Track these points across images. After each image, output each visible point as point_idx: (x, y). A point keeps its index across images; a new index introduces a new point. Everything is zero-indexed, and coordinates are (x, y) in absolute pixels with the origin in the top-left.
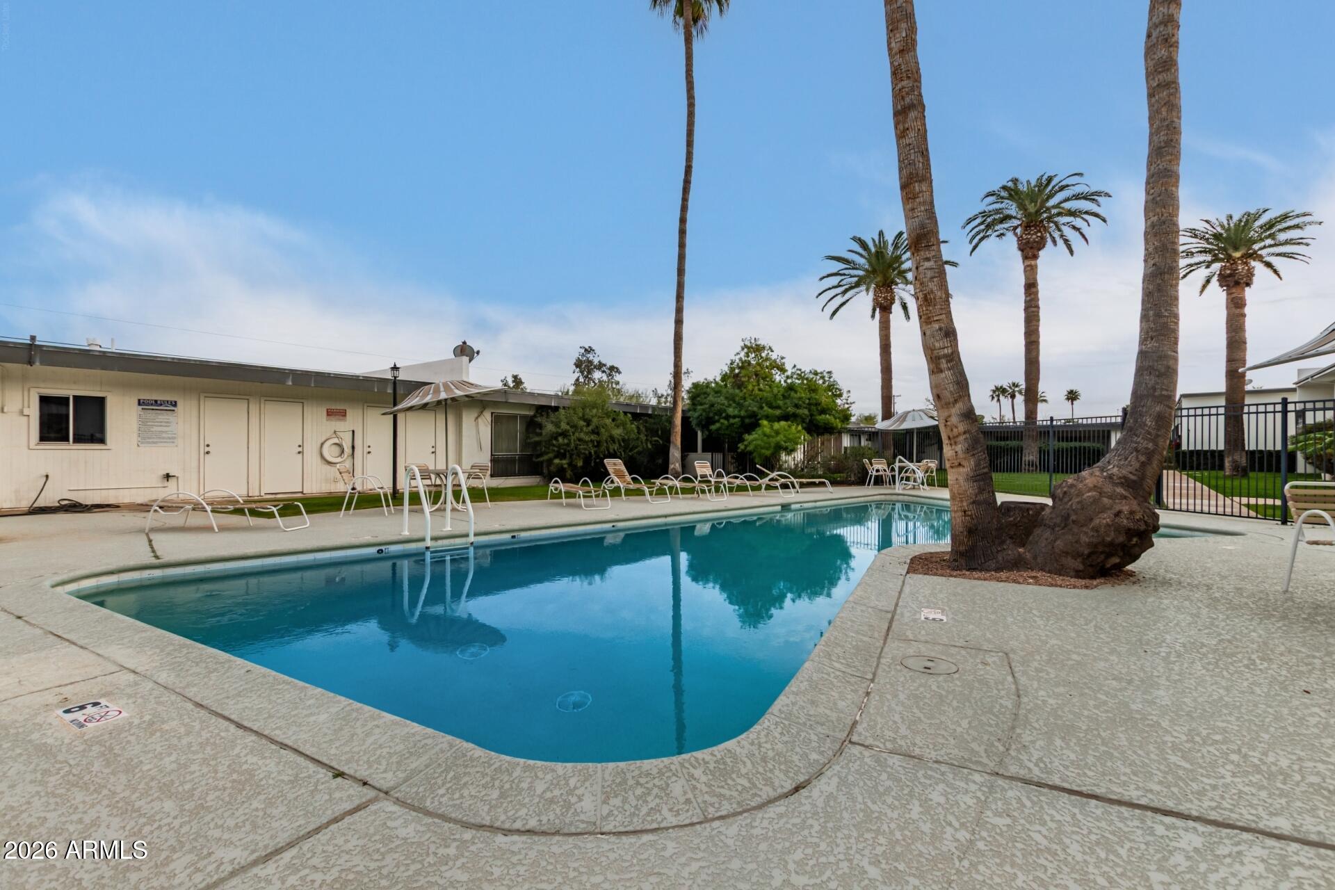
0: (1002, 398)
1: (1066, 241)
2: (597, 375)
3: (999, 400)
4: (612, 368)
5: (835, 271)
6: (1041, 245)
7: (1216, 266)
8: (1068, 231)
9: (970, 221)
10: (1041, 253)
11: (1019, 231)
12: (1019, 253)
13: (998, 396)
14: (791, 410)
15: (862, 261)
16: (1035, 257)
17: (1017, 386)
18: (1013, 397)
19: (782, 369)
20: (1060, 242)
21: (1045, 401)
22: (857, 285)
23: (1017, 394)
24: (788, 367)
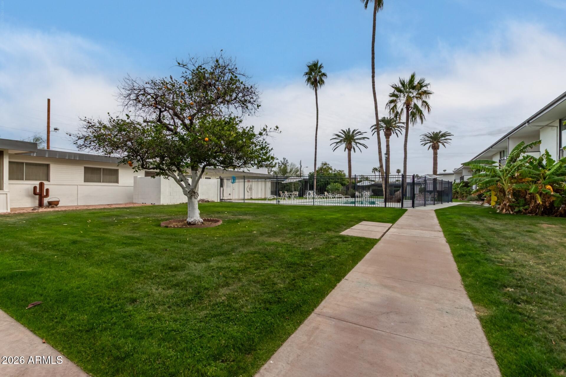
0: (376, 172)
1: (397, 134)
5: (334, 138)
6: (390, 134)
7: (431, 144)
8: (397, 131)
9: (372, 127)
10: (390, 137)
11: (385, 130)
12: (385, 137)
14: (337, 180)
15: (343, 136)
16: (389, 138)
19: (331, 169)
20: (395, 134)
22: (340, 142)
24: (333, 169)
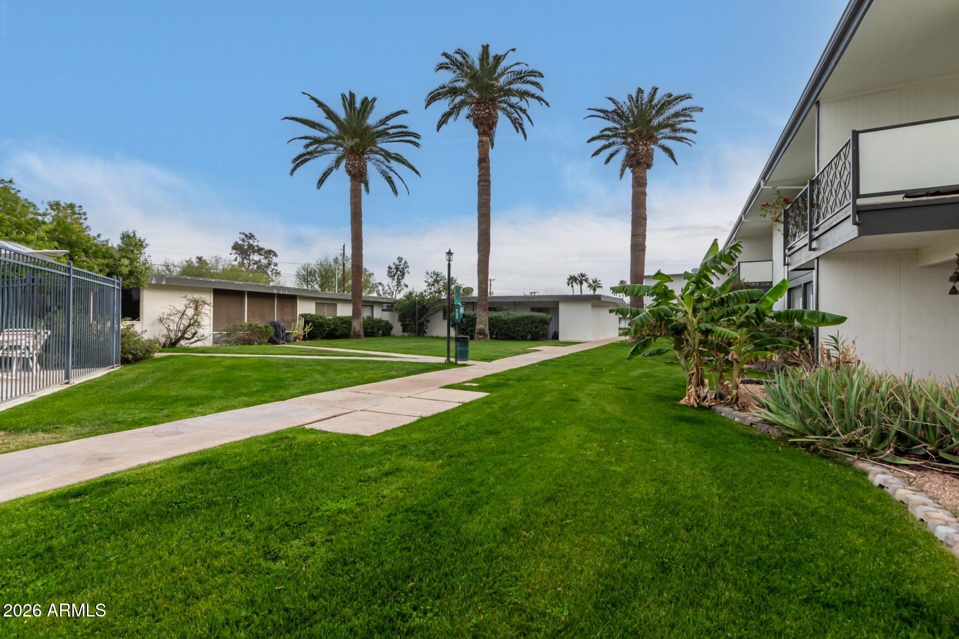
0: (574, 284)
2: (256, 257)
3: (572, 286)
4: (270, 252)
13: (572, 283)
17: (584, 276)
18: (581, 283)
21: (601, 287)
23: (584, 282)
